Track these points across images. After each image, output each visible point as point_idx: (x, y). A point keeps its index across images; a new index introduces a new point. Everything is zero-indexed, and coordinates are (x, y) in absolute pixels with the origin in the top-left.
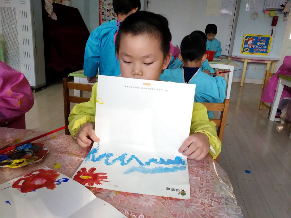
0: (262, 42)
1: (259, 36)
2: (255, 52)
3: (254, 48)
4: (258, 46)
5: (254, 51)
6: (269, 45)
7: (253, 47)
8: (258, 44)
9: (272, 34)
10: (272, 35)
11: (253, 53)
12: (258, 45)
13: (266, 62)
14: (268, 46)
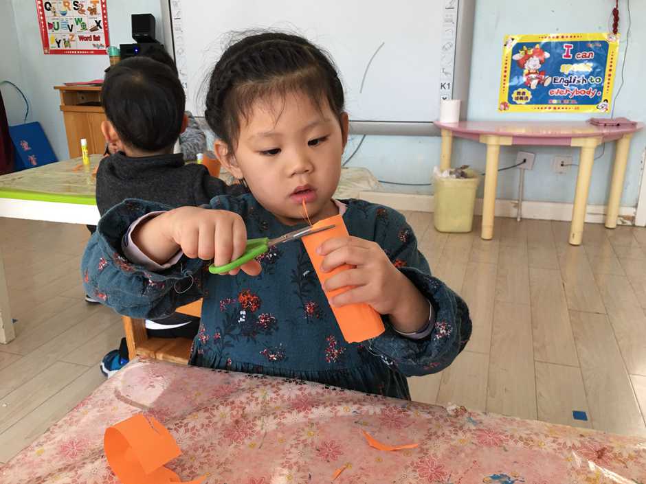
0: (578, 62)
1: (565, 40)
2: (554, 101)
5: (552, 98)
6: (607, 72)
8: (565, 69)
9: (615, 26)
11: (548, 106)
14: (603, 78)
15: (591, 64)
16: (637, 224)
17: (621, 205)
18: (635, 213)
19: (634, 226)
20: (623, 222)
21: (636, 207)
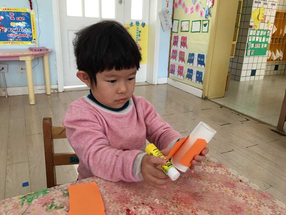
0: (18, 21)
1: (9, 11)
2: (11, 40)
3: (8, 33)
4: (14, 28)
5: (10, 38)
6: (32, 27)
7: (5, 31)
8: (12, 24)
9: (31, 6)
10: (31, 9)
11: (9, 42)
12: (12, 27)
13: (21, 59)
14: (31, 29)
15: (24, 23)
16: (59, 91)
17: (51, 84)
18: (58, 87)
19: (58, 92)
20: (54, 91)
21: (57, 84)
